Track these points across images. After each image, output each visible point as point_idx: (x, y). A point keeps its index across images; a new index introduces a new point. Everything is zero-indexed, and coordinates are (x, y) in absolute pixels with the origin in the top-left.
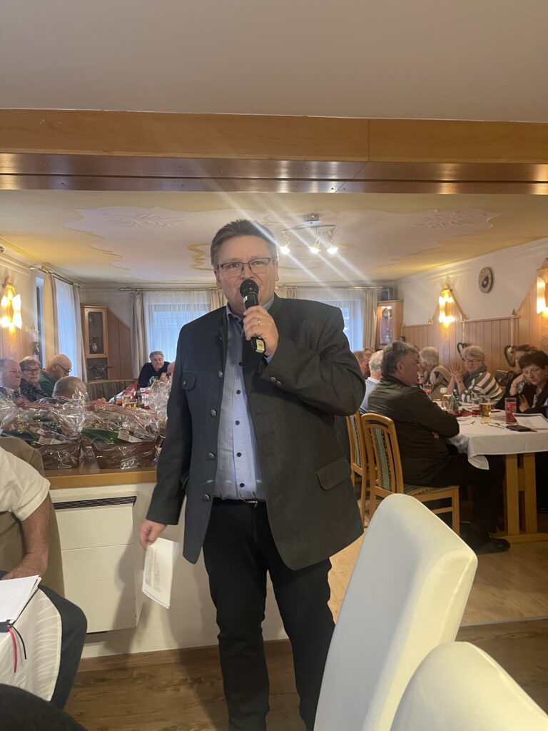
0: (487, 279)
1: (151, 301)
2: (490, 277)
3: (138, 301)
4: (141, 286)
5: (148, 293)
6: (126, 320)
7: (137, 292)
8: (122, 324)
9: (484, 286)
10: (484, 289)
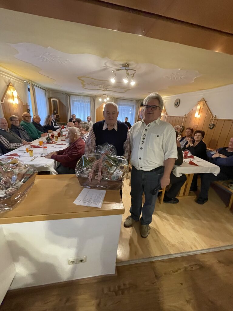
0: (178, 103)
1: (73, 98)
2: (179, 102)
3: (68, 98)
4: (69, 93)
5: (72, 96)
6: (65, 104)
7: (68, 95)
8: (64, 105)
9: (176, 105)
10: (176, 106)
